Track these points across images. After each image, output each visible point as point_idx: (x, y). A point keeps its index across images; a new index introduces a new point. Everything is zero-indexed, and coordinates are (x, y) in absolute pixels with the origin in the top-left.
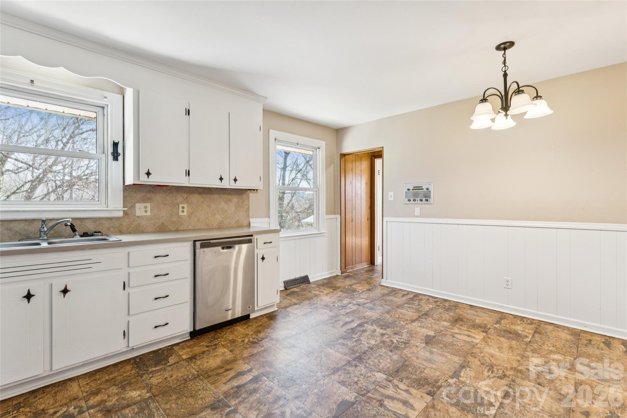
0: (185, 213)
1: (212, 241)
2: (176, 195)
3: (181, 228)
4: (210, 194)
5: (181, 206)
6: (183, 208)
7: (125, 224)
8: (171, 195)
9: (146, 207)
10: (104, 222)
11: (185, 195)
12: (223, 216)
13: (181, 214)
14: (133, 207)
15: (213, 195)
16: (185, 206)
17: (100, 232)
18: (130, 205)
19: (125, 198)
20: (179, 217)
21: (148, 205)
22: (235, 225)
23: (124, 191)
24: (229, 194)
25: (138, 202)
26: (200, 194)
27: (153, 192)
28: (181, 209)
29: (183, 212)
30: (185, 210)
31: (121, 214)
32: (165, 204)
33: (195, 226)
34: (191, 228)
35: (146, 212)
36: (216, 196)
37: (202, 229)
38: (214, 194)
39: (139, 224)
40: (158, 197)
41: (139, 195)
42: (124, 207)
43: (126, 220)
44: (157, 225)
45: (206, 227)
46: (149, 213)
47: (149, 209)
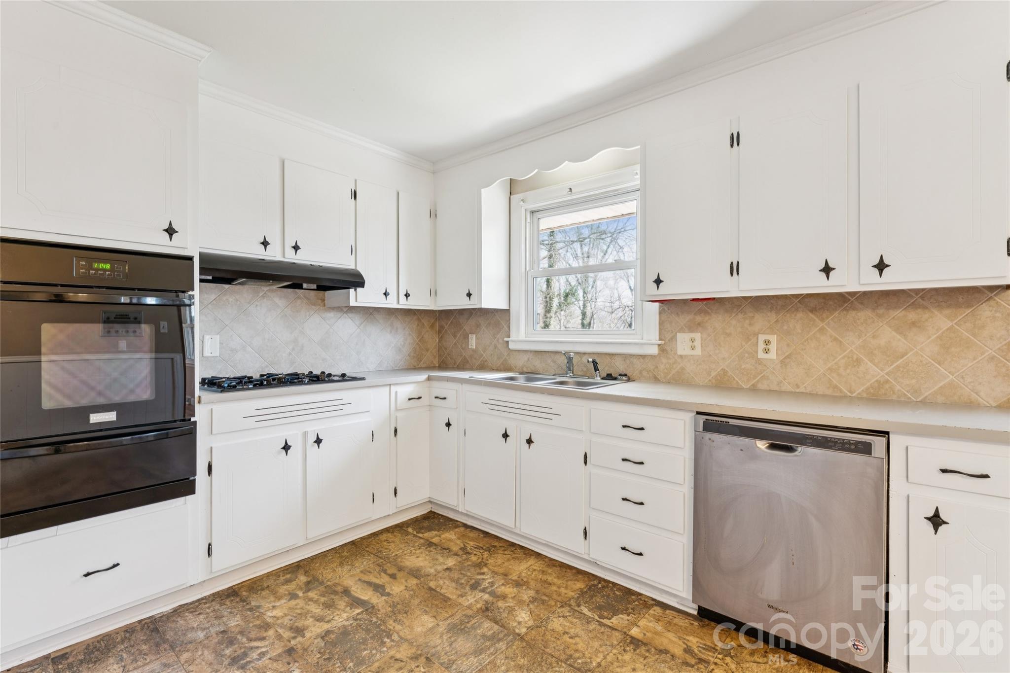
0: (773, 355)
1: (732, 422)
2: (751, 315)
3: (763, 386)
4: (845, 309)
5: (762, 338)
6: (767, 342)
7: (662, 367)
8: (740, 316)
9: (693, 340)
10: (635, 360)
11: (773, 316)
12: (888, 369)
13: (761, 355)
14: (673, 339)
15: (852, 313)
16: (773, 339)
17: (625, 375)
18: (668, 336)
19: (661, 323)
20: (759, 361)
21: (697, 336)
22: (940, 399)
23: (660, 313)
24: (914, 306)
25: (681, 330)
26: (813, 310)
27: (707, 313)
28: (761, 346)
29: (767, 351)
30: (773, 347)
31: (654, 351)
32: (729, 335)
33: (798, 387)
34: (786, 387)
35: (693, 348)
36: (864, 314)
37: (817, 395)
38: (854, 309)
39: (683, 369)
40: (717, 321)
41: (684, 319)
42: (660, 339)
43: (664, 361)
44: (713, 374)
45: (829, 392)
46: (698, 351)
47: (698, 343)
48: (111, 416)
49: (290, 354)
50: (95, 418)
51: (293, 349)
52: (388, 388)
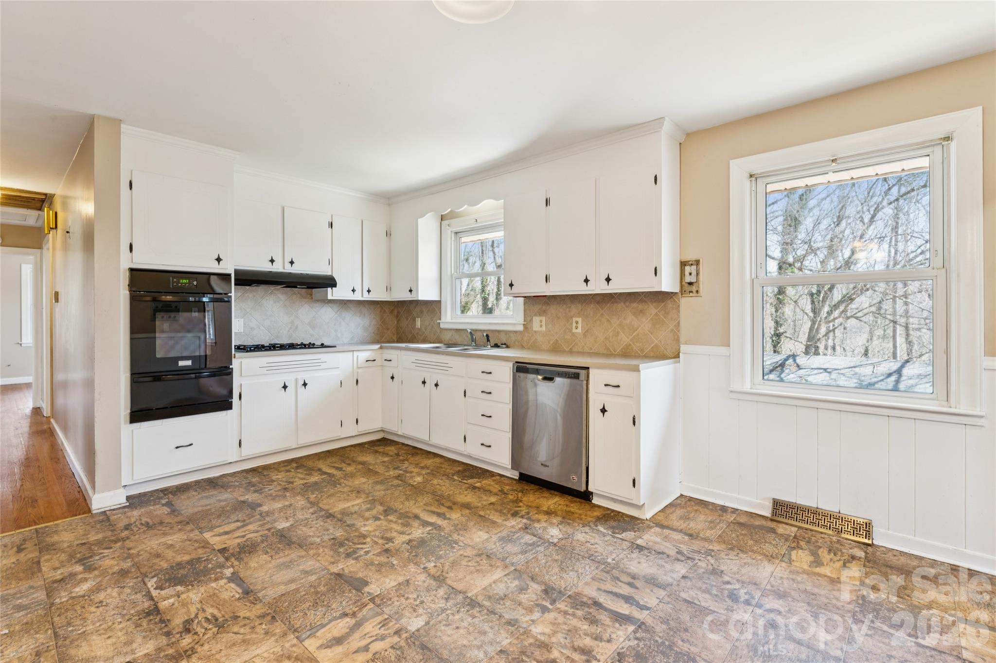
0: (579, 330)
1: (528, 366)
2: (570, 305)
3: (575, 349)
4: (612, 303)
5: (575, 319)
6: (577, 323)
7: (525, 339)
8: (565, 306)
9: (541, 321)
10: (512, 335)
11: (580, 306)
12: (631, 337)
13: (574, 330)
14: (531, 320)
15: (615, 305)
16: (580, 320)
17: (505, 344)
18: (529, 319)
19: (525, 310)
20: (573, 334)
21: (543, 318)
22: (652, 354)
23: (524, 304)
24: (642, 301)
25: (535, 315)
26: (598, 303)
27: (548, 304)
28: (574, 325)
29: (577, 328)
30: (580, 325)
31: (521, 328)
32: (559, 318)
33: (591, 349)
34: (586, 350)
35: (541, 326)
36: (621, 305)
37: (600, 354)
38: (616, 302)
39: (536, 339)
40: (553, 309)
41: (536, 308)
42: (524, 321)
43: (527, 334)
44: (551, 343)
45: (605, 352)
46: (544, 328)
47: (544, 323)
48: (189, 363)
49: (289, 331)
50: (181, 363)
51: (291, 328)
52: (352, 353)
